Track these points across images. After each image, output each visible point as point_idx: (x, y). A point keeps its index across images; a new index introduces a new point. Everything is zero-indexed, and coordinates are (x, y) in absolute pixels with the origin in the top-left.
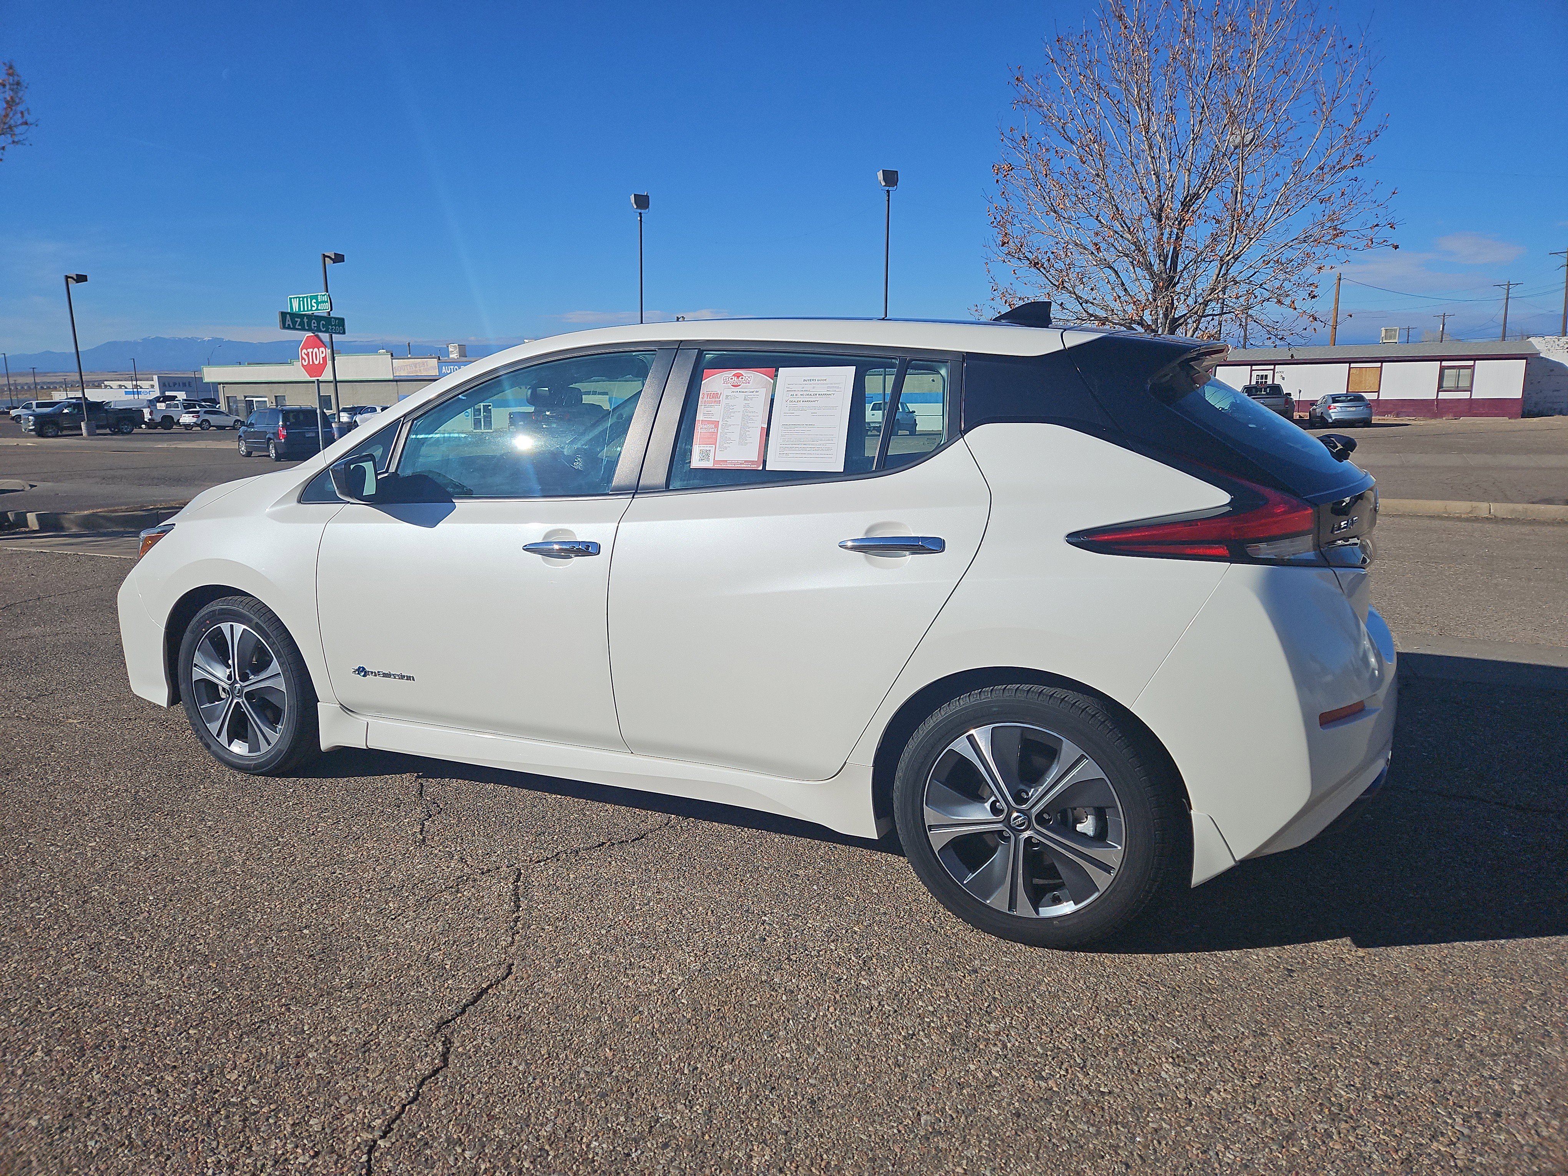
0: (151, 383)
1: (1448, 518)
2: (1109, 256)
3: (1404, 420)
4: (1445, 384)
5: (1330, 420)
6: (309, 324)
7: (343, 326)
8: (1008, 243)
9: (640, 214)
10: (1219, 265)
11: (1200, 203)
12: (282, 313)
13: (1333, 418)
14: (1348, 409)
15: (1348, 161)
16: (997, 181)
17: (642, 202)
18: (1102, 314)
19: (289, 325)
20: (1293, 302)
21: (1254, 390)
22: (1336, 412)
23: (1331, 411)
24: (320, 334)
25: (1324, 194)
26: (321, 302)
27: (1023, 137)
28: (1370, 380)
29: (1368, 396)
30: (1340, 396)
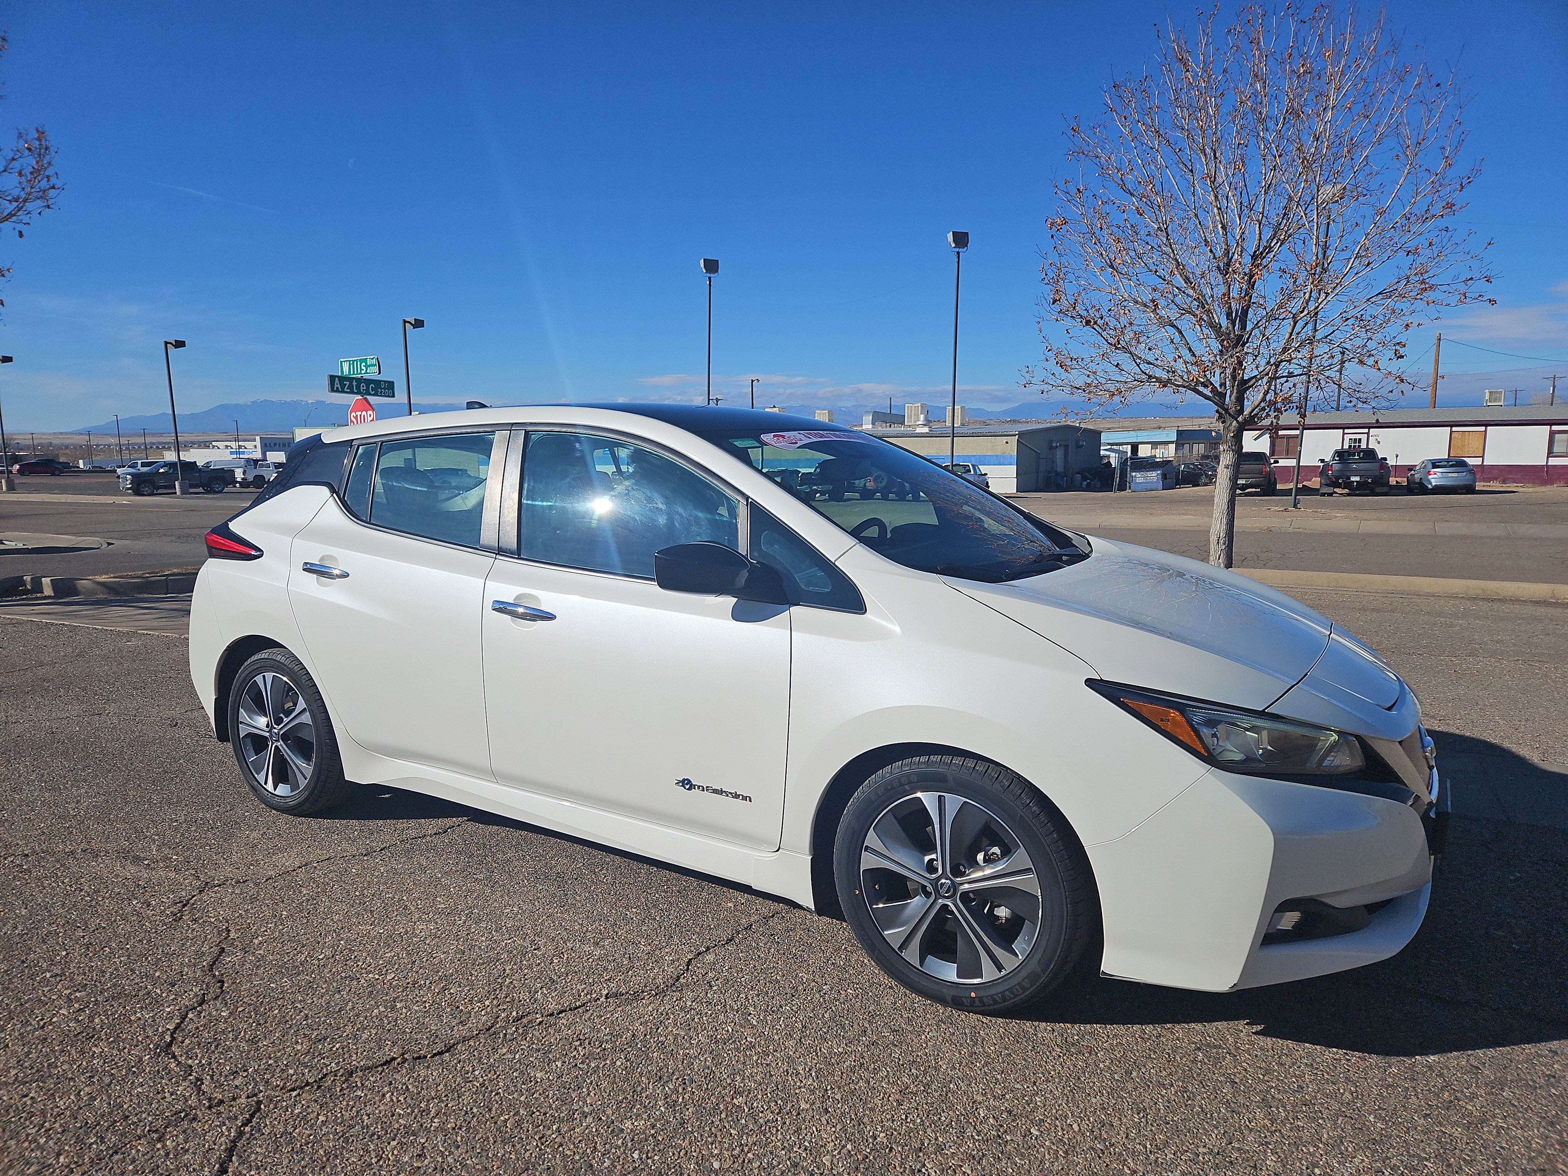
0: (254, 443)
1: (1556, 605)
2: (1172, 313)
3: (1511, 487)
4: (1556, 449)
5: (1430, 487)
6: (358, 387)
7: (393, 389)
8: (1059, 300)
9: (710, 278)
10: (1292, 323)
11: (1272, 257)
12: (331, 376)
13: (1433, 484)
14: (1450, 475)
15: (1437, 209)
16: (1052, 236)
17: (712, 266)
18: (1164, 376)
19: (337, 388)
20: (1377, 362)
21: (1346, 454)
22: (1436, 478)
23: (1430, 477)
24: (368, 397)
25: (1411, 245)
26: (370, 366)
27: (1078, 190)
28: (1474, 444)
29: (1471, 461)
30: (1440, 461)
